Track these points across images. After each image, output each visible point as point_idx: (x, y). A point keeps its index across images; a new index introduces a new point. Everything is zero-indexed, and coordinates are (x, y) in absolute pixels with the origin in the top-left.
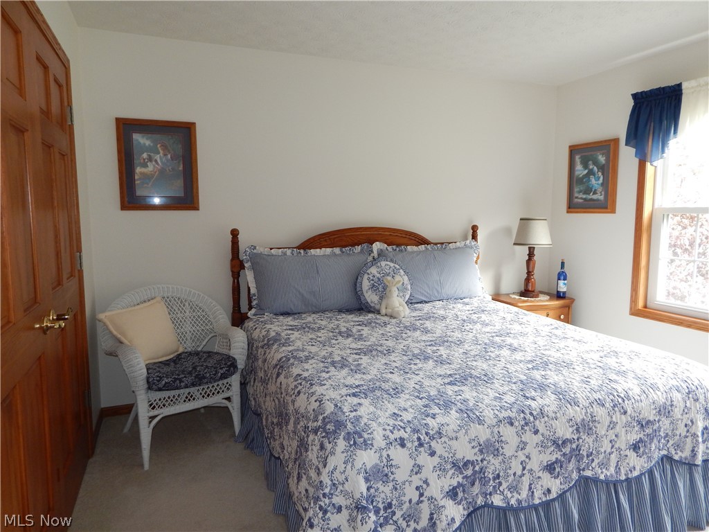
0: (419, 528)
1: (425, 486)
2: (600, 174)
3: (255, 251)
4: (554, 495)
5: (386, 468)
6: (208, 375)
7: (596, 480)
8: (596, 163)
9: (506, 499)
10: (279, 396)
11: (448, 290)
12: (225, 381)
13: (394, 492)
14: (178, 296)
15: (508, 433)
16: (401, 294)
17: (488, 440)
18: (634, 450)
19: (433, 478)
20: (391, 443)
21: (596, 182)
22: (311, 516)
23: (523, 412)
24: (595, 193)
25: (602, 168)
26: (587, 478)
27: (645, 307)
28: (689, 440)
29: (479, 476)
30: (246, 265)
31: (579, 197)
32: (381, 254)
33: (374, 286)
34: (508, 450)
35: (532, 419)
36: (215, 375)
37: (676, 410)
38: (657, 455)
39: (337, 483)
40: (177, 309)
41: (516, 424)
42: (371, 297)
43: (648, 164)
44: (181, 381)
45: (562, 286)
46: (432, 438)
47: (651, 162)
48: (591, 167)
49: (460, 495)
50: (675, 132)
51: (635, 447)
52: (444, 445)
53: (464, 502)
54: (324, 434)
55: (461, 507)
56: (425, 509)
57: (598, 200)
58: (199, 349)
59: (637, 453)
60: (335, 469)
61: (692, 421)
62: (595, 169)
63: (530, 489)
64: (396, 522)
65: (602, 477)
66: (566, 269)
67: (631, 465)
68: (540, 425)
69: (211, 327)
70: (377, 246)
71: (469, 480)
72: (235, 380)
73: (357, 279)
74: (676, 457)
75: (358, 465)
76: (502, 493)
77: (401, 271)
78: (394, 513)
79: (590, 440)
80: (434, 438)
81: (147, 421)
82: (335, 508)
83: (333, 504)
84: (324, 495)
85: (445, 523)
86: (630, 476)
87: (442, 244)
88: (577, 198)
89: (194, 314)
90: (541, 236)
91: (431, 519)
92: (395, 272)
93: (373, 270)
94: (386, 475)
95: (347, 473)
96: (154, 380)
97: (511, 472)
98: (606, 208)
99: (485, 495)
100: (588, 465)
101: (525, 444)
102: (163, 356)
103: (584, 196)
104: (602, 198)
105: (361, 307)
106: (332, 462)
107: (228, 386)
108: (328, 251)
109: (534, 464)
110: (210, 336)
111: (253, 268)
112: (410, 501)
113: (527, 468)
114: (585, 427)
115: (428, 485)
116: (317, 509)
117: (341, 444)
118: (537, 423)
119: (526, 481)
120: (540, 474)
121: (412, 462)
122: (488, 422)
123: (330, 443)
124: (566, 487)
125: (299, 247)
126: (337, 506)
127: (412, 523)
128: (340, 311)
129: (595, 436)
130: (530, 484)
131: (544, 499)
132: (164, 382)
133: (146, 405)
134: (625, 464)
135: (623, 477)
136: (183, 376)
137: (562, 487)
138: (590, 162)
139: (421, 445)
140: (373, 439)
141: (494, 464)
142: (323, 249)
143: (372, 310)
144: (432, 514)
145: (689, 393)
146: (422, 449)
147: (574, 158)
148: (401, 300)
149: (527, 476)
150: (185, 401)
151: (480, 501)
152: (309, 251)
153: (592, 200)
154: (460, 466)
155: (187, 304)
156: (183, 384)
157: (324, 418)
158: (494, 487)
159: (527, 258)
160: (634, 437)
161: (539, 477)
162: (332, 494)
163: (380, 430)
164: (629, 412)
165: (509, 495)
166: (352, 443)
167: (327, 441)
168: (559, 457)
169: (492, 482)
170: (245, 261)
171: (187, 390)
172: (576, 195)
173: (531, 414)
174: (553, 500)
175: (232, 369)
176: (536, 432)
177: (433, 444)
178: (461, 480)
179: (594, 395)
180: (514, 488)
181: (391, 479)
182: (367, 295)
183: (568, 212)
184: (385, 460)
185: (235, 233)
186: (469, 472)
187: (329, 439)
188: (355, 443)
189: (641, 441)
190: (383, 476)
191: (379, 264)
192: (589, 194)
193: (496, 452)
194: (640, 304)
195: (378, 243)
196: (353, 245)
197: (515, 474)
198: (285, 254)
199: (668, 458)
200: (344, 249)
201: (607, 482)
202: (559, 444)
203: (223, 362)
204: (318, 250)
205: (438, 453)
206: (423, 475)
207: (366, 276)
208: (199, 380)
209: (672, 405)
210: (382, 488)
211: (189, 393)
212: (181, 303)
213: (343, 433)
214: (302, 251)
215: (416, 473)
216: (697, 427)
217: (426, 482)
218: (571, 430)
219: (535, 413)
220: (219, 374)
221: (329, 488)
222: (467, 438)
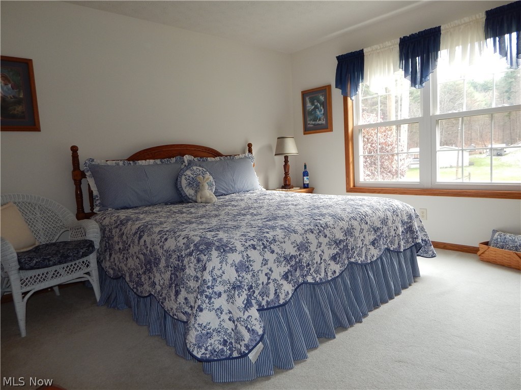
0: (269, 300)
1: (270, 273)
2: (322, 107)
3: (93, 163)
4: (337, 274)
5: (247, 263)
6: (71, 254)
7: (356, 263)
8: (318, 101)
9: (314, 278)
10: (145, 251)
11: (239, 186)
12: (85, 259)
13: (253, 278)
14: (28, 201)
15: (311, 237)
16: (210, 189)
17: (301, 242)
18: (373, 245)
19: (274, 267)
20: (247, 248)
21: (320, 113)
22: (200, 304)
23: (317, 226)
24: (320, 120)
25: (323, 104)
26: (353, 263)
27: (354, 186)
28: (396, 238)
29: (298, 266)
30: (87, 174)
31: (311, 123)
32: (190, 163)
33: (190, 183)
34: (313, 248)
35: (322, 229)
36: (77, 253)
37: (389, 221)
38: (383, 247)
39: (216, 277)
40: (28, 212)
41: (315, 232)
42: (189, 192)
43: (349, 98)
44: (49, 260)
45: (306, 181)
46: (271, 243)
47: (351, 97)
48: (316, 104)
49: (290, 277)
50: (362, 78)
51: (373, 243)
52: (278, 246)
53: (292, 282)
54: (198, 253)
55: (291, 285)
56: (272, 287)
57: (322, 124)
58: (54, 241)
59: (374, 246)
60: (214, 268)
61: (397, 227)
62: (319, 104)
63: (325, 271)
64: (256, 298)
65: (359, 262)
66: (308, 169)
67: (372, 254)
68: (327, 232)
69: (61, 224)
70: (187, 158)
71: (294, 268)
72: (92, 258)
73: (177, 180)
74: (392, 249)
75: (230, 261)
76: (312, 275)
77: (207, 172)
78: (254, 292)
79: (352, 240)
80: (272, 243)
81: (21, 296)
82: (216, 294)
83: (215, 292)
84: (208, 288)
85: (284, 294)
86: (372, 260)
87: (230, 156)
88: (309, 124)
89: (45, 215)
90: (291, 148)
91: (276, 293)
92: (204, 173)
93: (188, 173)
94: (248, 267)
95: (223, 269)
96: (25, 260)
97: (315, 262)
98: (327, 128)
99: (303, 276)
100: (352, 255)
101: (321, 243)
102: (23, 248)
103: (314, 123)
104: (324, 122)
105: (182, 199)
106: (209, 267)
107: (87, 263)
108: (152, 161)
109: (326, 256)
110: (61, 232)
111: (94, 175)
112: (263, 283)
113: (323, 258)
114: (349, 232)
115: (272, 272)
116: (204, 298)
117: (215, 253)
118: (325, 231)
119: (323, 266)
120: (329, 262)
121: (262, 258)
122: (300, 232)
123: (205, 255)
124: (343, 269)
125: (129, 160)
126: (218, 293)
127: (265, 297)
128: (166, 204)
129: (354, 237)
130: (325, 269)
131: (333, 277)
132: (34, 262)
133: (19, 283)
134: (369, 253)
135: (369, 261)
136: (50, 256)
137: (341, 269)
138: (315, 101)
139: (265, 247)
140: (235, 247)
141: (306, 257)
142: (148, 160)
143: (190, 201)
144: (276, 290)
145: (394, 212)
146: (266, 250)
147: (305, 99)
148: (210, 192)
149: (323, 263)
150: (52, 277)
151: (301, 280)
152: (137, 162)
153: (318, 124)
154: (288, 259)
155: (37, 207)
156: (51, 263)
157: (195, 245)
158: (307, 271)
159: (284, 164)
160: (372, 237)
161: (329, 264)
162: (213, 286)
163: (238, 242)
164: (369, 223)
165: (315, 276)
166: (222, 251)
167: (202, 255)
168: (338, 251)
169: (306, 268)
170: (86, 171)
171: (54, 268)
172: (309, 122)
173: (321, 226)
174: (338, 277)
175: (91, 248)
176: (326, 236)
177: (272, 246)
178: (289, 268)
179: (351, 215)
180: (317, 272)
181: (251, 269)
182: (186, 190)
183: (304, 134)
184: (246, 258)
185: (74, 149)
186: (293, 263)
187: (204, 254)
188: (224, 251)
189: (375, 239)
190: (246, 268)
191: (192, 168)
192: (316, 121)
193: (307, 250)
194: (352, 185)
195: (187, 155)
196: (170, 157)
197: (317, 263)
198: (118, 164)
199: (388, 250)
200: (163, 160)
201: (361, 265)
202: (337, 243)
203: (82, 245)
204: (144, 161)
205: (276, 251)
206: (269, 266)
207: (183, 177)
208: (64, 259)
209: (387, 219)
210: (246, 276)
211: (56, 271)
212: (32, 206)
213: (214, 248)
214: (131, 162)
215: (265, 265)
216: (399, 230)
217: (270, 270)
218: (342, 234)
219: (323, 226)
220: (81, 253)
221: (211, 282)
222: (290, 242)
